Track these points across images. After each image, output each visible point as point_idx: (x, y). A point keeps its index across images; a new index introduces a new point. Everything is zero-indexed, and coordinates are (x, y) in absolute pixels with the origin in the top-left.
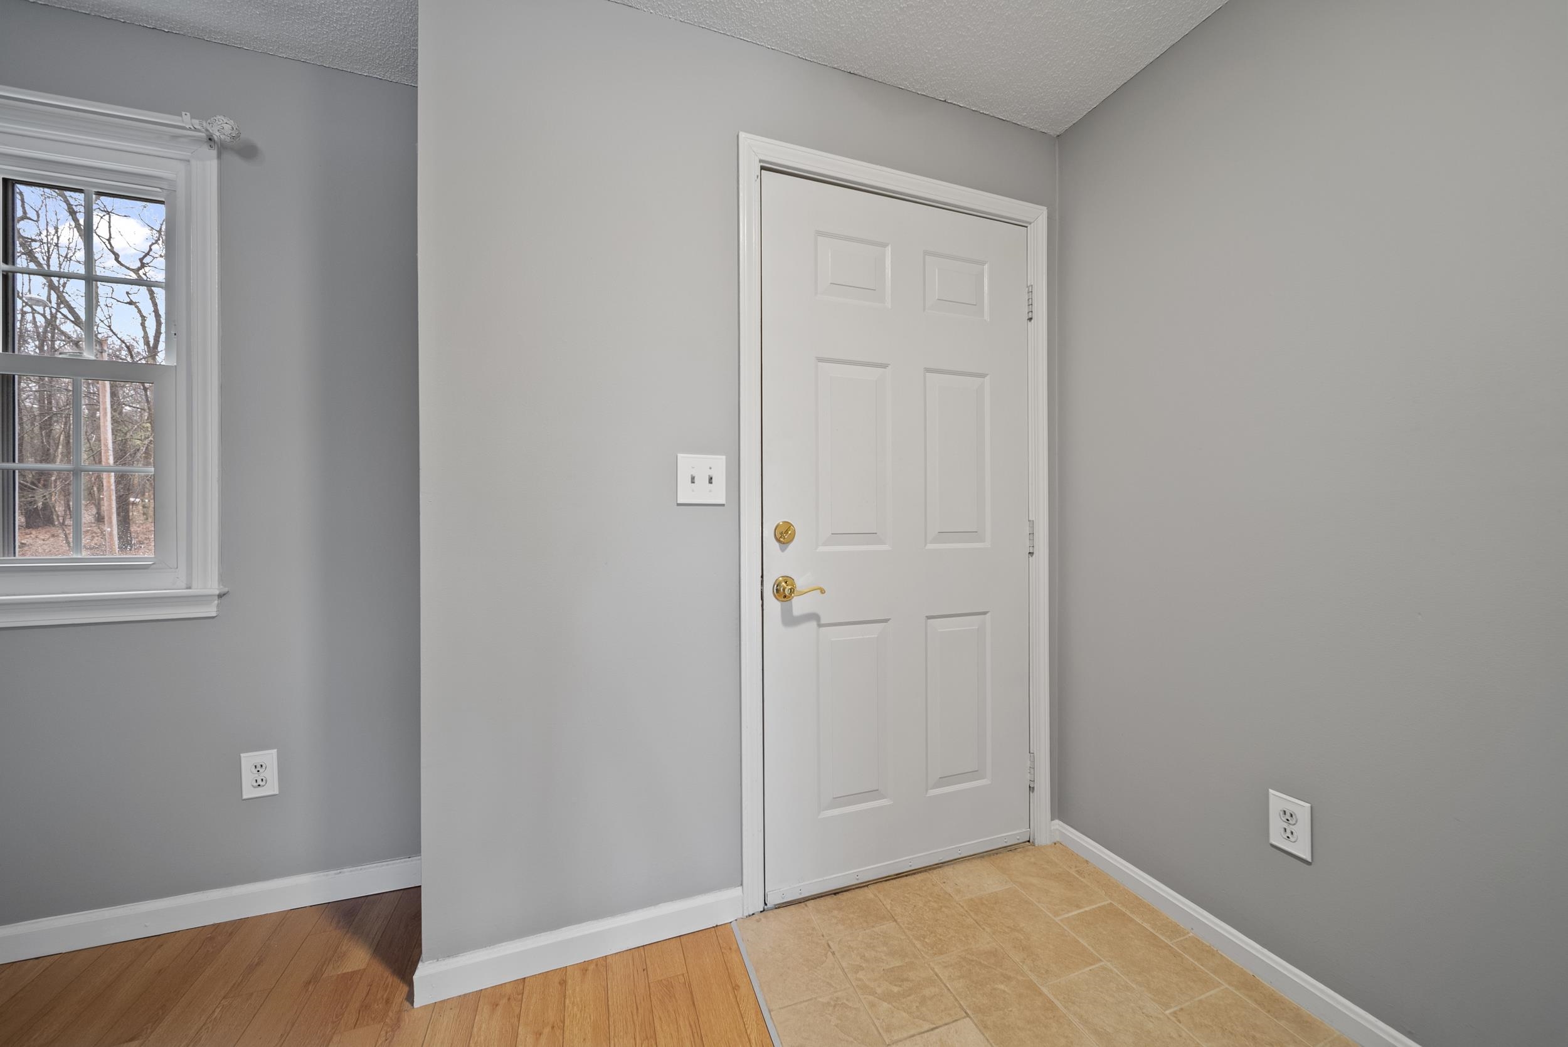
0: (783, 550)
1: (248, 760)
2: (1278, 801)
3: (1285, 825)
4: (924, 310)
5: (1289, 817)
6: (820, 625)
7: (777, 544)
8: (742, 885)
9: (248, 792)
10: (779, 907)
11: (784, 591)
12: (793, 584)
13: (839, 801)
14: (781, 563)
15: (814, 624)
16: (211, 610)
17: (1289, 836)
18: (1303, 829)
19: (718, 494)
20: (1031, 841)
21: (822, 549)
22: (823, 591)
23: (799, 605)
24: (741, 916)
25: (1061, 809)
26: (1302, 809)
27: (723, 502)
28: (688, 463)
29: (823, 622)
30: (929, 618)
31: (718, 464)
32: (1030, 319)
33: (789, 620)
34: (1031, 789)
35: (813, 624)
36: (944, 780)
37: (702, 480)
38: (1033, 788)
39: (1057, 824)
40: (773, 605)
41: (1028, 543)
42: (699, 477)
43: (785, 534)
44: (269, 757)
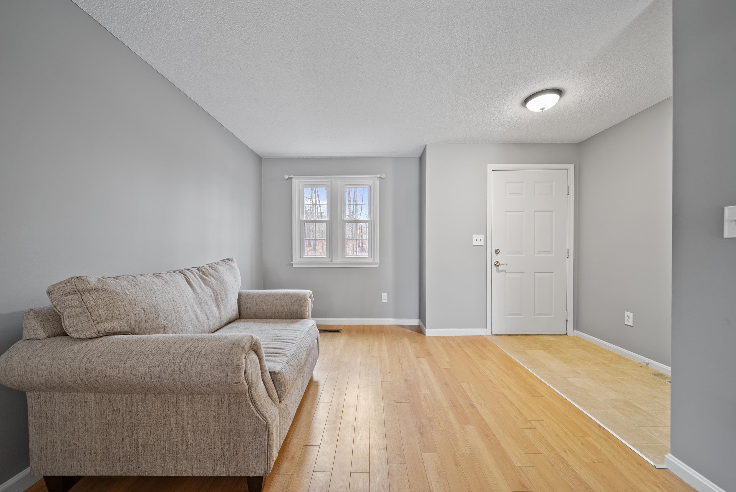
0: (497, 255)
1: (383, 295)
2: (627, 313)
3: (628, 319)
4: (535, 196)
5: (628, 317)
6: (506, 273)
7: (495, 254)
8: (486, 328)
9: (383, 301)
10: (495, 335)
11: (497, 265)
12: (499, 262)
13: (510, 314)
14: (496, 258)
15: (504, 272)
16: (377, 266)
17: (628, 321)
18: (631, 320)
19: (482, 243)
20: (567, 334)
21: (506, 255)
22: (507, 265)
23: (500, 268)
24: (486, 335)
25: (577, 326)
26: (631, 314)
27: (483, 245)
28: (475, 237)
29: (506, 272)
30: (535, 273)
31: (482, 237)
32: (568, 195)
33: (498, 271)
34: (567, 320)
36: (540, 314)
37: (478, 240)
38: (568, 320)
39: (575, 331)
40: (494, 268)
41: (567, 255)
42: (478, 239)
43: (497, 252)
44: (386, 294)
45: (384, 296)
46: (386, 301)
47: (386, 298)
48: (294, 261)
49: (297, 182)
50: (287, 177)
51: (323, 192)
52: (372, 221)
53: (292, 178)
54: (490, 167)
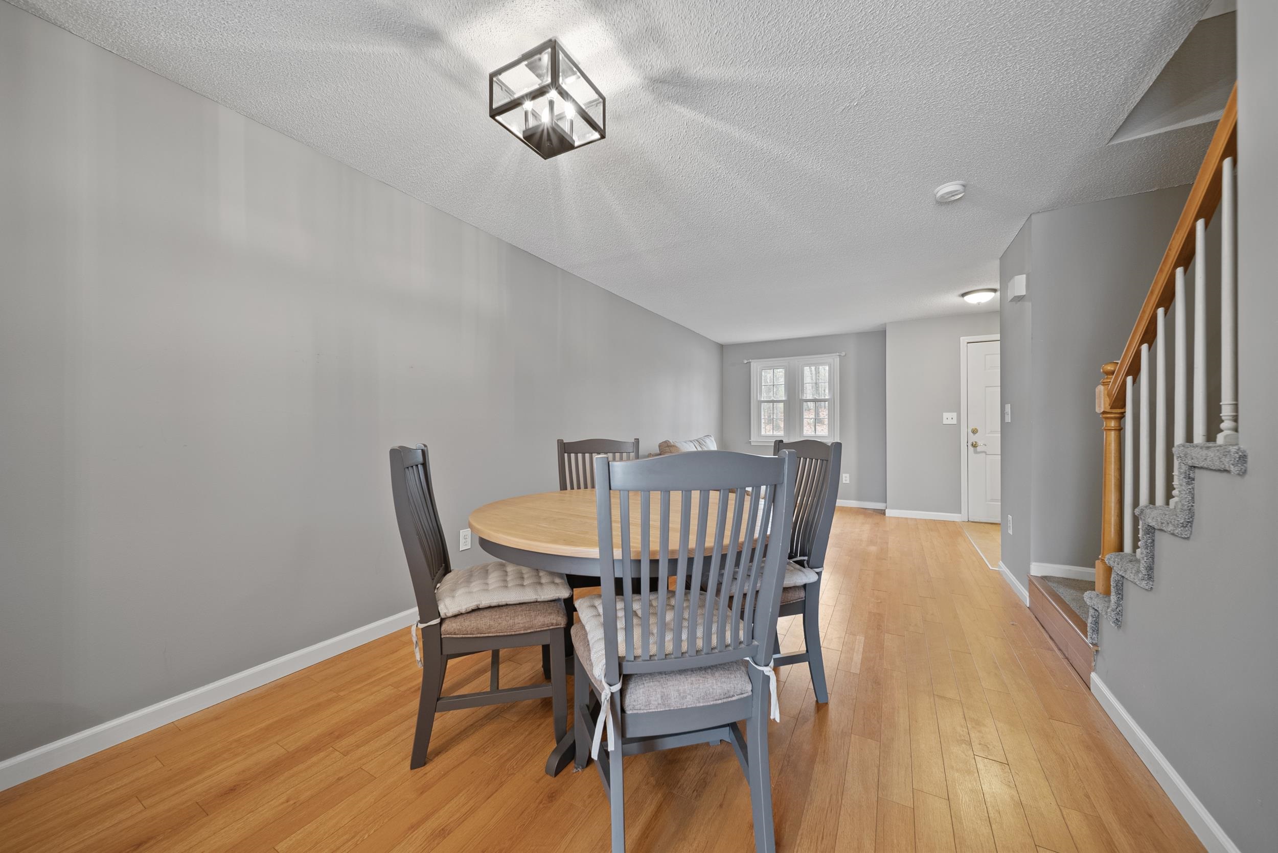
0: (974, 435)
7: (972, 434)
9: (844, 482)
10: (971, 522)
11: (974, 446)
12: (977, 444)
13: (992, 500)
14: (973, 438)
19: (954, 422)
22: (985, 445)
23: (979, 449)
24: (960, 521)
27: (956, 423)
28: (946, 415)
29: (987, 453)
31: (954, 415)
33: (976, 452)
35: (984, 454)
40: (971, 449)
42: (949, 418)
43: (975, 432)
44: (848, 475)
45: (846, 477)
46: (848, 482)
47: (848, 479)
48: (752, 439)
49: (755, 365)
50: (746, 362)
51: (780, 373)
52: (832, 400)
53: (750, 362)
54: (964, 340)
